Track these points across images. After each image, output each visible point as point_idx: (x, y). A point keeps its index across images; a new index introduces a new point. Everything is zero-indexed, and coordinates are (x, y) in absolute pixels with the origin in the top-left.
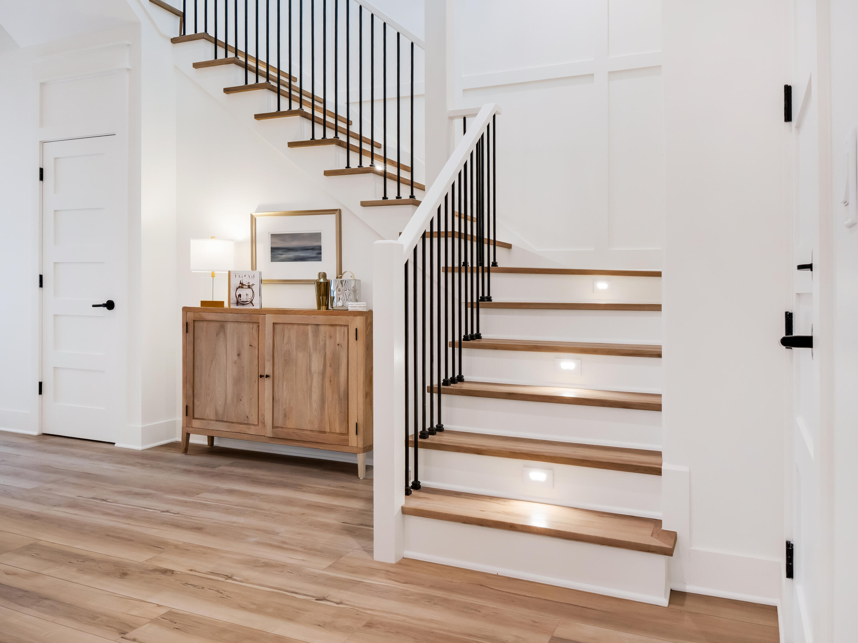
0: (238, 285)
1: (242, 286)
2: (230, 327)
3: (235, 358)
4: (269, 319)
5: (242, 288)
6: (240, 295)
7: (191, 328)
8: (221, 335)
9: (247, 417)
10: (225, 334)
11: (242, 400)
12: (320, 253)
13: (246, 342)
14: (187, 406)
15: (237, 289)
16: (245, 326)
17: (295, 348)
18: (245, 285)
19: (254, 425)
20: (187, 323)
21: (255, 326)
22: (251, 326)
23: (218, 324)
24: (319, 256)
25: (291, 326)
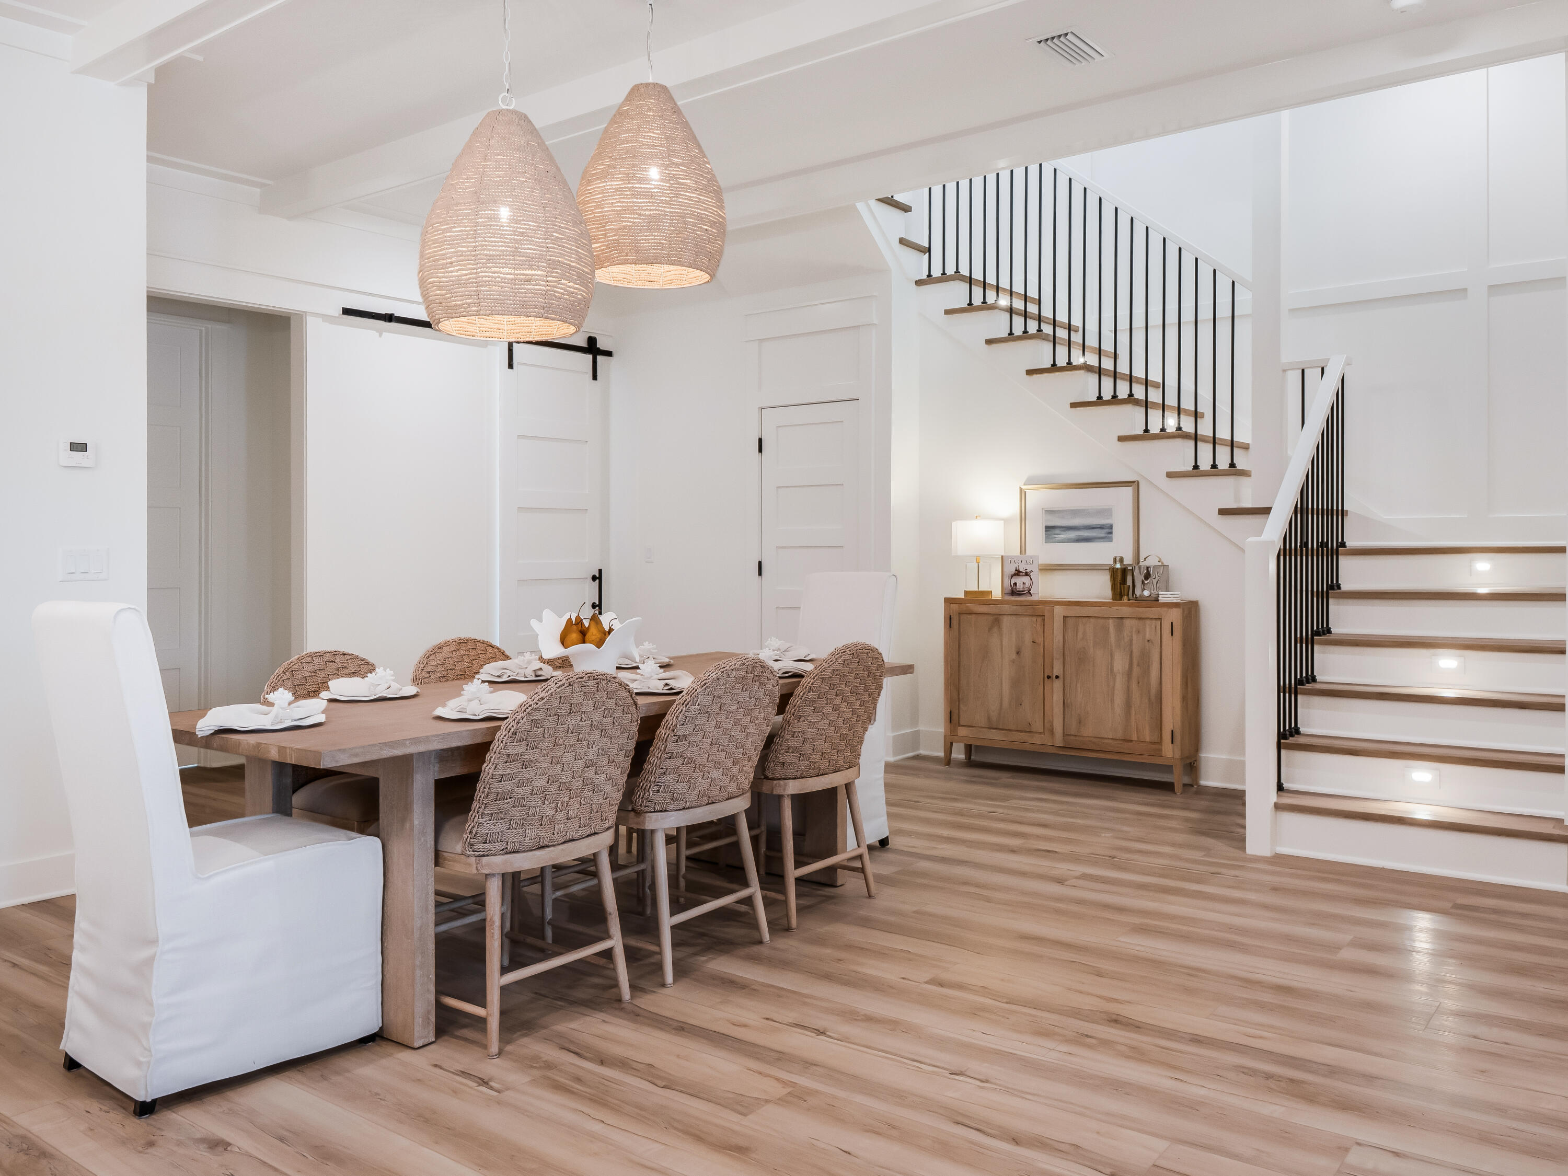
0: (1013, 571)
1: (1017, 573)
2: (1006, 621)
3: (1014, 656)
4: (1059, 611)
5: (1018, 575)
6: (1015, 584)
7: (955, 622)
8: (995, 630)
9: (1029, 724)
10: (1000, 628)
11: (1023, 704)
12: (1111, 533)
13: (1028, 638)
14: (951, 712)
15: (1012, 576)
16: (1027, 619)
17: (1092, 645)
18: (1022, 572)
19: (1038, 733)
20: (950, 616)
21: (1040, 619)
22: (1034, 619)
23: (991, 618)
24: (1111, 535)
25: (1087, 619)
